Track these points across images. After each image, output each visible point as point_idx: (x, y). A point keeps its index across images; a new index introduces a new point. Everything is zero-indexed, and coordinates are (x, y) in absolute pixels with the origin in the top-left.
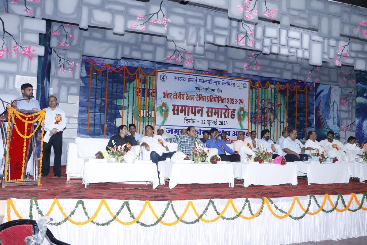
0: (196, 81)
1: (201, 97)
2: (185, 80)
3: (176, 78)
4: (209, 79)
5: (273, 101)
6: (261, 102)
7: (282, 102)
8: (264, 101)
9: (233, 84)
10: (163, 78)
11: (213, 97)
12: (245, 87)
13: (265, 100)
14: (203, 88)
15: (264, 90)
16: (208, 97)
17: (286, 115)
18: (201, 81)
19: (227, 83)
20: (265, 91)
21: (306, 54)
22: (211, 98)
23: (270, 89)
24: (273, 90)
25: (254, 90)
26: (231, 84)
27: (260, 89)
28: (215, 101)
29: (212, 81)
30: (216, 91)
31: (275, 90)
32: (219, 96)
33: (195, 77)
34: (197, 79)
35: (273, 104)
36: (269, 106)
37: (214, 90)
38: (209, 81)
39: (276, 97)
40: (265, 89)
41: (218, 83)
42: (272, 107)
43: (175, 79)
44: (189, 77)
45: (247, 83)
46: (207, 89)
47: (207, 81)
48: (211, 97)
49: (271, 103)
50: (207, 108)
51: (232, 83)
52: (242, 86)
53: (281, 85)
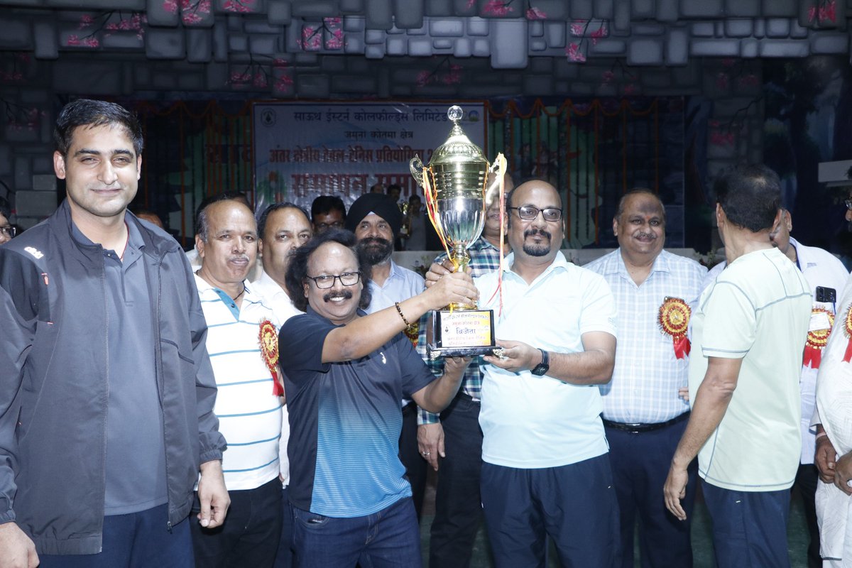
0: (348, 117)
1: (361, 152)
2: (319, 119)
3: (299, 116)
4: (379, 109)
5: (554, 147)
6: (521, 152)
7: (583, 147)
8: (528, 149)
9: (441, 116)
10: (268, 119)
11: (389, 150)
12: (476, 120)
13: (531, 147)
14: (365, 132)
15: (526, 122)
16: (377, 151)
17: (592, 178)
18: (358, 116)
19: (426, 114)
20: (530, 123)
21: (481, 47)
22: (386, 152)
23: (544, 117)
24: (554, 121)
25: (499, 124)
26: (435, 115)
27: (517, 121)
28: (397, 159)
29: (386, 114)
30: (398, 135)
31: (559, 117)
32: (405, 147)
33: (343, 109)
34: (348, 113)
35: (556, 154)
36: (544, 160)
37: (392, 134)
38: (380, 114)
39: (563, 135)
40: (531, 118)
41: (403, 117)
42: (551, 161)
43: (296, 117)
44: (330, 110)
45: (481, 110)
46: (374, 134)
47: (374, 115)
48: (384, 151)
49: (548, 152)
50: (376, 176)
51: (439, 114)
52: (468, 118)
53: (578, 105)
